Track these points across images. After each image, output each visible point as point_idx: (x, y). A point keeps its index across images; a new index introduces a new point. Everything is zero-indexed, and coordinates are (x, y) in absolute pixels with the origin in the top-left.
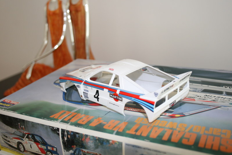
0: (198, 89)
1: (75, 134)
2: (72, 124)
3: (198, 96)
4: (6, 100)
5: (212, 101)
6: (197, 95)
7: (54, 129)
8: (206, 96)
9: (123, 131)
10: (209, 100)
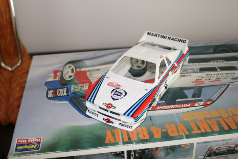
0: (195, 69)
2: (137, 142)
3: (202, 77)
4: (19, 141)
5: (217, 80)
6: (200, 76)
7: (117, 153)
8: (207, 76)
9: (189, 133)
10: (214, 79)
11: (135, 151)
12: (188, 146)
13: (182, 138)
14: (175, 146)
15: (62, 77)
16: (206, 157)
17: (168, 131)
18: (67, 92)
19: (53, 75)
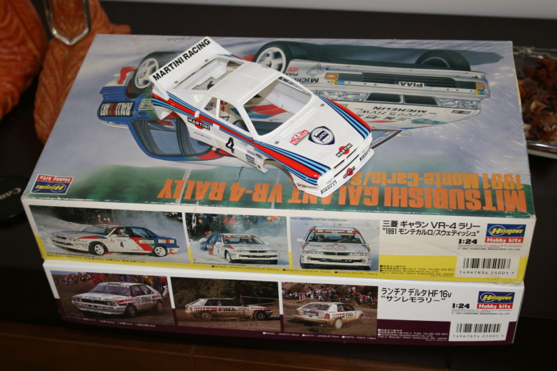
0: (361, 95)
1: (210, 217)
2: (202, 204)
3: (365, 112)
4: (41, 177)
5: (387, 120)
6: (362, 109)
7: (172, 214)
8: (375, 110)
9: (283, 201)
10: (382, 117)
11: (197, 215)
12: (277, 219)
13: (268, 206)
14: (257, 216)
15: (132, 82)
16: (310, 241)
17: (254, 195)
18: (132, 110)
19: (118, 75)
